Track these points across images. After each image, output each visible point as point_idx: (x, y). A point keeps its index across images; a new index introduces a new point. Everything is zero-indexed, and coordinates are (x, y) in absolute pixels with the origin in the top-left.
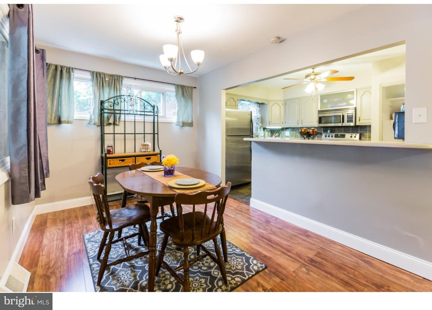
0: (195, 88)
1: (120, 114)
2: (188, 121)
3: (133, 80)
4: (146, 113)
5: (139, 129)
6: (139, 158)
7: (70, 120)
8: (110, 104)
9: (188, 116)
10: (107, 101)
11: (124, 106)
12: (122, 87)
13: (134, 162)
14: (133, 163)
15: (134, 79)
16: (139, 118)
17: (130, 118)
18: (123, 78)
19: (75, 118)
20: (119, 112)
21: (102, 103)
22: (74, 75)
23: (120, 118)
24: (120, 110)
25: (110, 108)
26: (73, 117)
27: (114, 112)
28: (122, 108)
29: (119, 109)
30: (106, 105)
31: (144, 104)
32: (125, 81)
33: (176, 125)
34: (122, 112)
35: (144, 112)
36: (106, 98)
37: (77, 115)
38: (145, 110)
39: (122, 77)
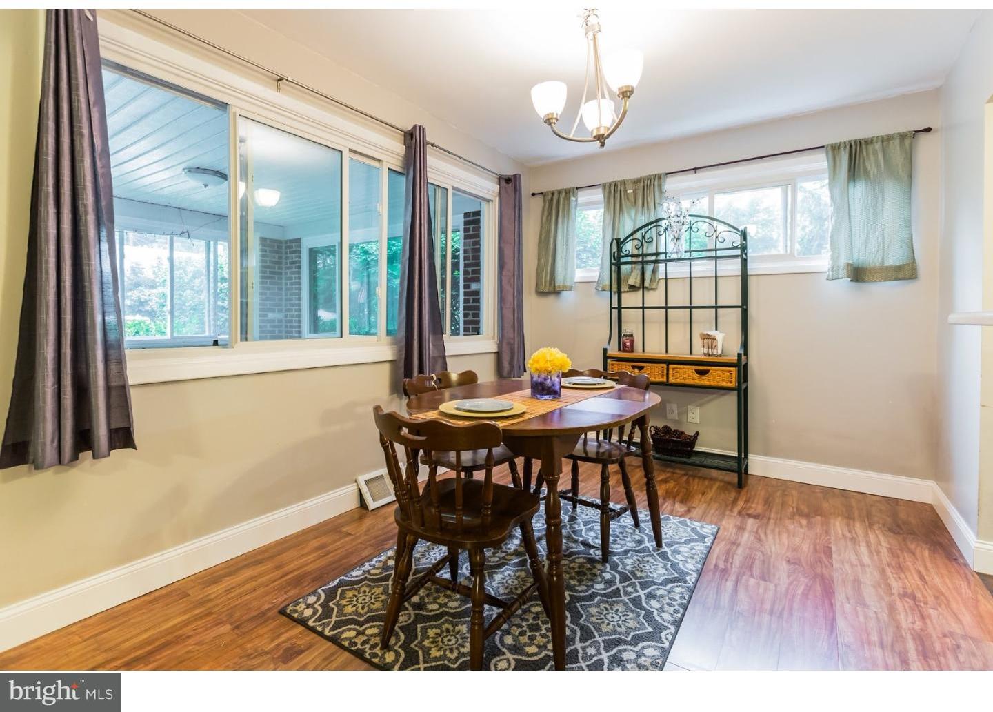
0: (928, 130)
1: (656, 262)
2: (883, 259)
3: (691, 176)
4: (720, 253)
5: (703, 296)
6: (677, 368)
7: (568, 284)
8: (636, 242)
9: (884, 243)
10: (631, 238)
11: (666, 244)
12: (661, 197)
13: (665, 377)
14: (663, 377)
15: (693, 171)
16: (703, 268)
17: (676, 270)
18: (662, 180)
19: (576, 280)
20: (653, 258)
21: (620, 243)
22: (576, 200)
23: (654, 271)
24: (658, 254)
25: (636, 252)
26: (573, 277)
27: (642, 260)
28: (662, 250)
29: (654, 251)
30: (629, 247)
31: (716, 231)
32: (670, 184)
33: (827, 279)
34: (662, 257)
35: (716, 250)
36: (629, 230)
37: (579, 275)
38: (719, 246)
39: (660, 178)
